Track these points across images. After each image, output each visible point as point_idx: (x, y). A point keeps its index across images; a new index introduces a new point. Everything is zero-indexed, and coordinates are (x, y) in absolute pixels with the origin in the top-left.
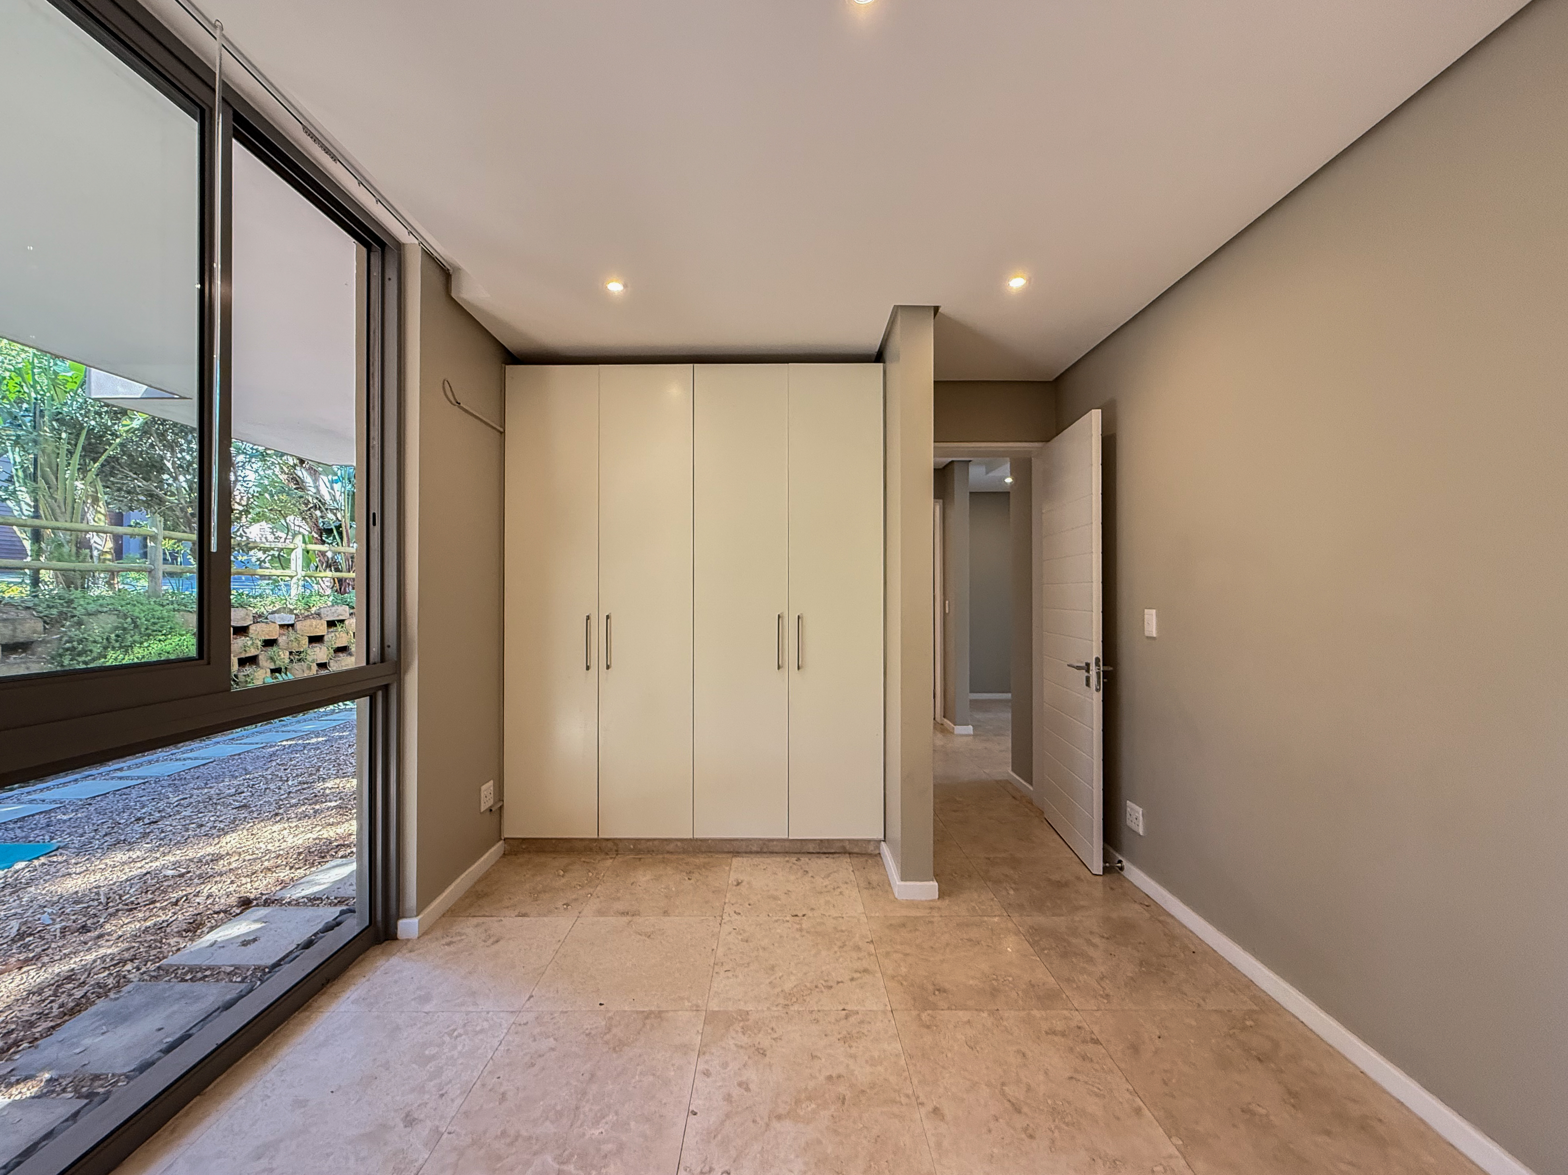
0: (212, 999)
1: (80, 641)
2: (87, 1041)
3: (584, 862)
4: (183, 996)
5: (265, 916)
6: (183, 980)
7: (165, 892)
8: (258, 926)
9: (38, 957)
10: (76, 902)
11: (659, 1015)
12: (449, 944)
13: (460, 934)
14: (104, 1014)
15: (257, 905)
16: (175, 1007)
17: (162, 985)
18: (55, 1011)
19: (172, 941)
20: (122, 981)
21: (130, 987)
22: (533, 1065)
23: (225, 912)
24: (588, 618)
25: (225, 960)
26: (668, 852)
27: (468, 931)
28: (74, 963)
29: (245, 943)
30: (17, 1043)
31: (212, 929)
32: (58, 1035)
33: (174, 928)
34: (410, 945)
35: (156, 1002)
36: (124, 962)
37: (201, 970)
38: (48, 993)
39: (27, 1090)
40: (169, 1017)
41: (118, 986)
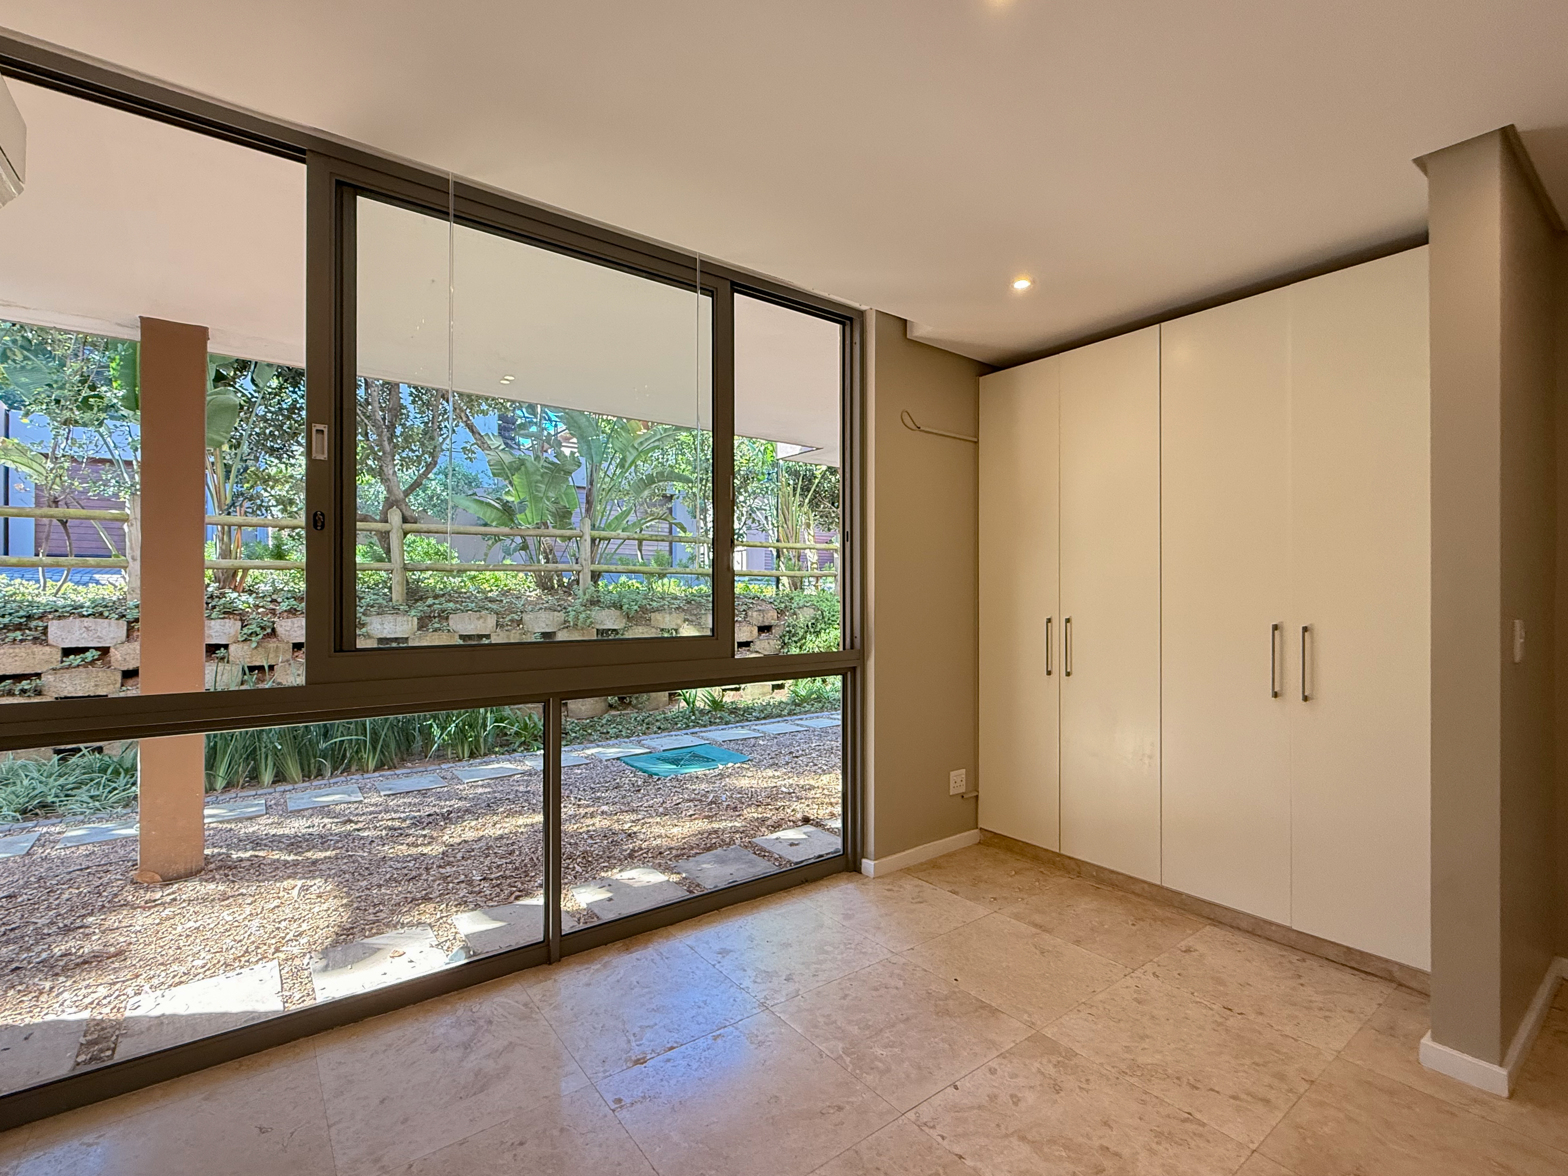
0: (759, 869)
1: (794, 627)
2: (704, 866)
3: (1041, 872)
4: (750, 862)
5: (810, 832)
6: (755, 853)
7: (776, 800)
8: (804, 836)
9: (712, 817)
10: (739, 793)
11: (994, 1012)
12: (889, 890)
13: (901, 887)
14: (717, 856)
15: (812, 824)
16: (743, 866)
17: (745, 852)
18: (702, 846)
19: (763, 830)
20: (732, 841)
21: (734, 846)
22: (876, 990)
23: (794, 822)
24: (1049, 621)
25: (778, 850)
26: (1133, 893)
27: (908, 887)
28: (723, 825)
29: (792, 845)
30: (683, 855)
31: (784, 829)
32: (698, 858)
33: (769, 823)
34: (866, 880)
35: (737, 859)
36: (737, 832)
37: (765, 851)
38: (705, 835)
39: (675, 878)
40: (738, 870)
41: (729, 844)
